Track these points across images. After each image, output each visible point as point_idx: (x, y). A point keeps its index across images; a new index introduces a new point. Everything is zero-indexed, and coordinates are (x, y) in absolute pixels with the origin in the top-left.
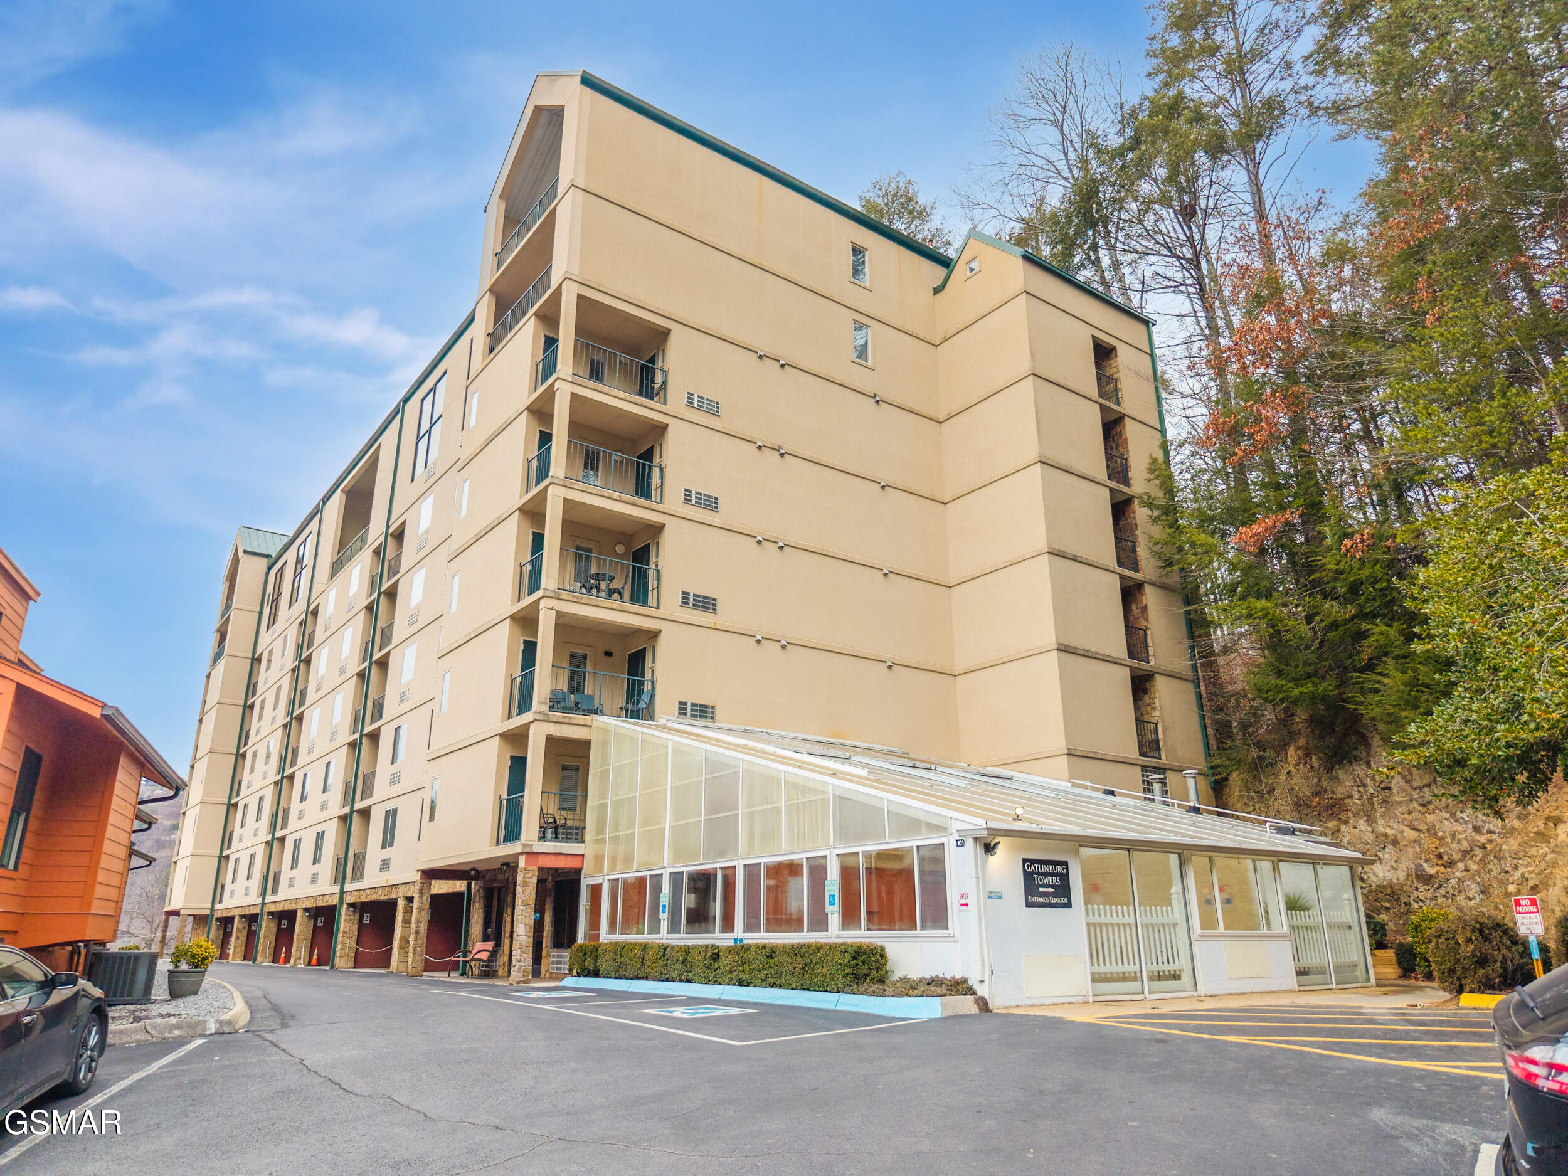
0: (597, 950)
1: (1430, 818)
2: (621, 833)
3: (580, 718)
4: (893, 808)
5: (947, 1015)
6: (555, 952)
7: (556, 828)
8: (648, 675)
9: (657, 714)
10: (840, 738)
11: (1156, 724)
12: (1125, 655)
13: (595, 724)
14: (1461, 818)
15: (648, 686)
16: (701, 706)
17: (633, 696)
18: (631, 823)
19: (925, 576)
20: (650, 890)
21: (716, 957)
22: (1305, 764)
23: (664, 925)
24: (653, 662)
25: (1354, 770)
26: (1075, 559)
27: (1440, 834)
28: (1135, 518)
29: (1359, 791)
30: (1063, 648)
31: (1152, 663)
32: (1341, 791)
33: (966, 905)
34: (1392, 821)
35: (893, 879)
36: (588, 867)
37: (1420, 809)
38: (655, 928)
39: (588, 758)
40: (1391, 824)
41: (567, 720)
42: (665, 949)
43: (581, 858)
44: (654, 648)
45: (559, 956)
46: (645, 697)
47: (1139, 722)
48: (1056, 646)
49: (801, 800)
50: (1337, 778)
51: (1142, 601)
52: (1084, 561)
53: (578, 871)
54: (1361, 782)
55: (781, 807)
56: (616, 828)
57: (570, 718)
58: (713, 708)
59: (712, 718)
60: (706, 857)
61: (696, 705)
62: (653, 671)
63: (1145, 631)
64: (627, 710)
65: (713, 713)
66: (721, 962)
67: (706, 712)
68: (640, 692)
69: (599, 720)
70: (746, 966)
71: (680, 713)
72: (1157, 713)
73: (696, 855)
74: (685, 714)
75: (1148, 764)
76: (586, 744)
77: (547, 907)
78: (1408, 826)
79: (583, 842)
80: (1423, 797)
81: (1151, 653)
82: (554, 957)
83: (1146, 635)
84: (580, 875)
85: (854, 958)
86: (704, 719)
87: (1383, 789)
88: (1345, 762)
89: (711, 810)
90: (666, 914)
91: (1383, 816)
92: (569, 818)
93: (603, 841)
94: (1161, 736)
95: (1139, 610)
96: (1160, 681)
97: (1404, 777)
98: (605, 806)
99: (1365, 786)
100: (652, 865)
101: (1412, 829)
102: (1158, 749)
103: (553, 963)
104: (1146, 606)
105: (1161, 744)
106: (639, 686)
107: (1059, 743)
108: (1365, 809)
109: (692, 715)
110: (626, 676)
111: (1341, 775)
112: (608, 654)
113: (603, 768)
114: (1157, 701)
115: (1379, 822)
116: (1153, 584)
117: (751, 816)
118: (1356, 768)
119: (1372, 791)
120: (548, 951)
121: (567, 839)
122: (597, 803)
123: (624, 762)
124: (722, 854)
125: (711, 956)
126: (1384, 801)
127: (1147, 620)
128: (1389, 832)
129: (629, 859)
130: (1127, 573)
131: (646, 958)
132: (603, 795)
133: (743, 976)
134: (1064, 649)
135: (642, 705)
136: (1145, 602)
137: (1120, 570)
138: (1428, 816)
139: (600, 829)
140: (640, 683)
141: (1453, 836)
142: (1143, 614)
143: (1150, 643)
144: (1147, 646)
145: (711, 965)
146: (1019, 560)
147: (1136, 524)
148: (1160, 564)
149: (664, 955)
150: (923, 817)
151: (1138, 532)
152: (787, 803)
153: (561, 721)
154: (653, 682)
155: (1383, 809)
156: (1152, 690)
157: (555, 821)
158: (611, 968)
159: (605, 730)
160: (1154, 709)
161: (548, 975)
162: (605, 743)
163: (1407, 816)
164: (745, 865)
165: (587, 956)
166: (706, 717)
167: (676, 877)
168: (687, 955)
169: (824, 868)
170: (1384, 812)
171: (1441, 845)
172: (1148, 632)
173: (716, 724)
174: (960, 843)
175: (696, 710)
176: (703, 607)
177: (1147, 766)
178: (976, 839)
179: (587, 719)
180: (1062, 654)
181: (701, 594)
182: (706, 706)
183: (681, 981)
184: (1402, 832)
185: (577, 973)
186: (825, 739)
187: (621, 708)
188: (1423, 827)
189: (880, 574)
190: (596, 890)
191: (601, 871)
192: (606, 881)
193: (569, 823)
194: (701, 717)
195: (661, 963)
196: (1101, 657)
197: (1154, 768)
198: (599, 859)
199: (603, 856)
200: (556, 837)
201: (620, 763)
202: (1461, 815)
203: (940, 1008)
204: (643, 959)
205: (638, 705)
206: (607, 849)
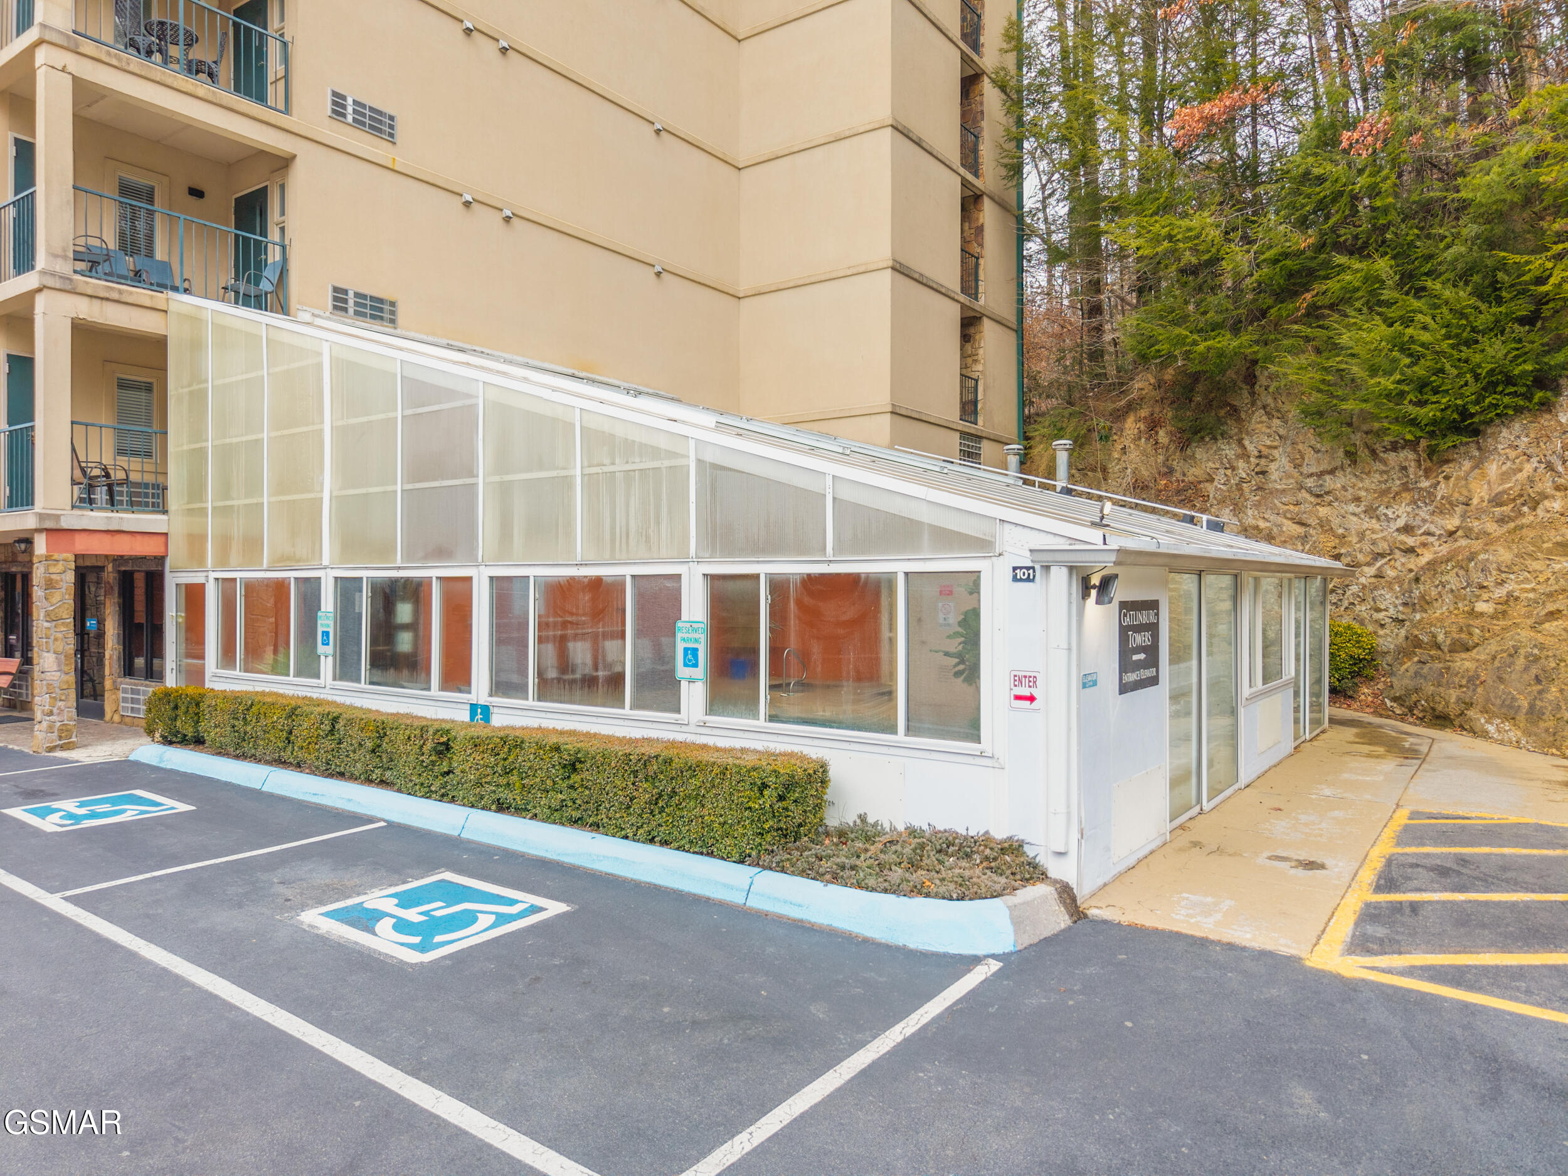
0: (198, 705)
1: (1323, 511)
2: (235, 503)
3: (141, 294)
4: (846, 494)
5: (1026, 943)
6: (127, 683)
7: (110, 487)
8: (274, 234)
9: (294, 303)
10: (587, 371)
11: (977, 381)
12: (957, 288)
13: (173, 307)
14: (1385, 514)
15: (274, 255)
16: (372, 298)
17: (246, 268)
18: (253, 486)
19: (708, 144)
20: (298, 607)
21: (444, 749)
22: (1148, 439)
23: (327, 666)
24: (283, 213)
25: (1219, 449)
26: (918, 143)
27: (1341, 531)
28: (982, 103)
29: (1226, 475)
30: (898, 266)
31: (982, 302)
32: (1194, 472)
33: (1031, 699)
34: (1269, 511)
35: (841, 631)
36: (176, 555)
37: (1312, 499)
38: (309, 668)
39: (164, 369)
40: (1266, 516)
41: (115, 296)
42: (335, 720)
43: (163, 539)
44: (282, 187)
45: (133, 692)
46: (270, 274)
47: (964, 377)
48: (890, 263)
49: (620, 466)
50: (1193, 457)
51: (978, 219)
52: (928, 148)
53: (161, 560)
54: (1229, 463)
55: (573, 477)
56: (225, 491)
57: (120, 292)
58: (393, 304)
59: (393, 321)
60: (409, 555)
61: (364, 297)
62: (282, 229)
63: (977, 258)
64: (237, 293)
65: (393, 313)
66: (457, 761)
67: (381, 310)
68: (260, 265)
69: (181, 302)
70: (514, 778)
71: (335, 307)
72: (980, 367)
73: (385, 551)
74: (345, 310)
75: (967, 430)
76: (160, 344)
77: (107, 611)
78: (1292, 519)
79: (165, 512)
80: (1321, 486)
81: (981, 290)
82: (125, 691)
83: (977, 265)
84: (163, 565)
85: (781, 798)
86: (378, 322)
87: (1257, 473)
88: (1207, 439)
89: (415, 473)
90: (329, 649)
91: (1257, 505)
92: (136, 469)
93: (203, 512)
94: (980, 397)
95: (973, 231)
96: (987, 325)
97: (1292, 461)
98: (201, 453)
99: (1233, 468)
100: (298, 561)
101: (1298, 523)
102: (975, 412)
103: (125, 700)
104: (982, 225)
105: (979, 406)
106: (258, 253)
107: (882, 398)
108: (1233, 496)
109: (356, 313)
110: (233, 230)
111: (1200, 453)
112: (196, 193)
113: (195, 387)
114: (981, 351)
115: (1250, 512)
116: (992, 198)
117: (504, 491)
118: (1223, 447)
119: (1244, 476)
120: (114, 682)
121: (134, 505)
122: (185, 448)
123: (234, 379)
124: (442, 553)
125: (434, 749)
126: (1259, 488)
127: (981, 245)
128: (1262, 524)
129: (252, 545)
130: (970, 177)
131: (295, 732)
132: (198, 433)
133: (504, 795)
134: (900, 269)
135: (265, 286)
136: (981, 221)
137: (962, 171)
138: (1321, 509)
139: (196, 491)
140: (261, 249)
141: (1362, 536)
142: (977, 235)
143: (981, 276)
144: (977, 280)
145: (433, 763)
146: (847, 133)
147: (982, 112)
148: (1004, 172)
149: (332, 732)
150: (926, 516)
151: (984, 124)
152: (588, 471)
153: (102, 294)
154: (284, 247)
155: (1257, 498)
156: (977, 337)
157: (107, 475)
158: (228, 740)
159: (194, 320)
160: (975, 361)
161: (116, 718)
162: (196, 345)
163: (1292, 507)
164: (491, 578)
165: (180, 712)
166: (382, 318)
167: (347, 588)
168: (380, 738)
169: (675, 599)
170: (1259, 501)
171: (1342, 544)
172: (981, 261)
173: (398, 332)
174: (1023, 575)
175: (364, 306)
176: (371, 126)
177: (968, 434)
178: (1071, 569)
179: (160, 299)
180: (897, 275)
181: (368, 103)
182: (381, 301)
183: (369, 781)
184: (1280, 526)
185: (164, 737)
186: (570, 371)
187: (225, 288)
188: (1313, 521)
189: (649, 130)
190: (194, 596)
191: (201, 559)
192: (212, 582)
193: (134, 477)
194: (373, 317)
195: (328, 744)
196: (935, 286)
197: (972, 435)
198: (196, 541)
199: (203, 537)
200: (112, 502)
201: (228, 380)
202: (1385, 511)
203: (1010, 929)
204: (291, 733)
205: (257, 284)
206: (210, 525)
